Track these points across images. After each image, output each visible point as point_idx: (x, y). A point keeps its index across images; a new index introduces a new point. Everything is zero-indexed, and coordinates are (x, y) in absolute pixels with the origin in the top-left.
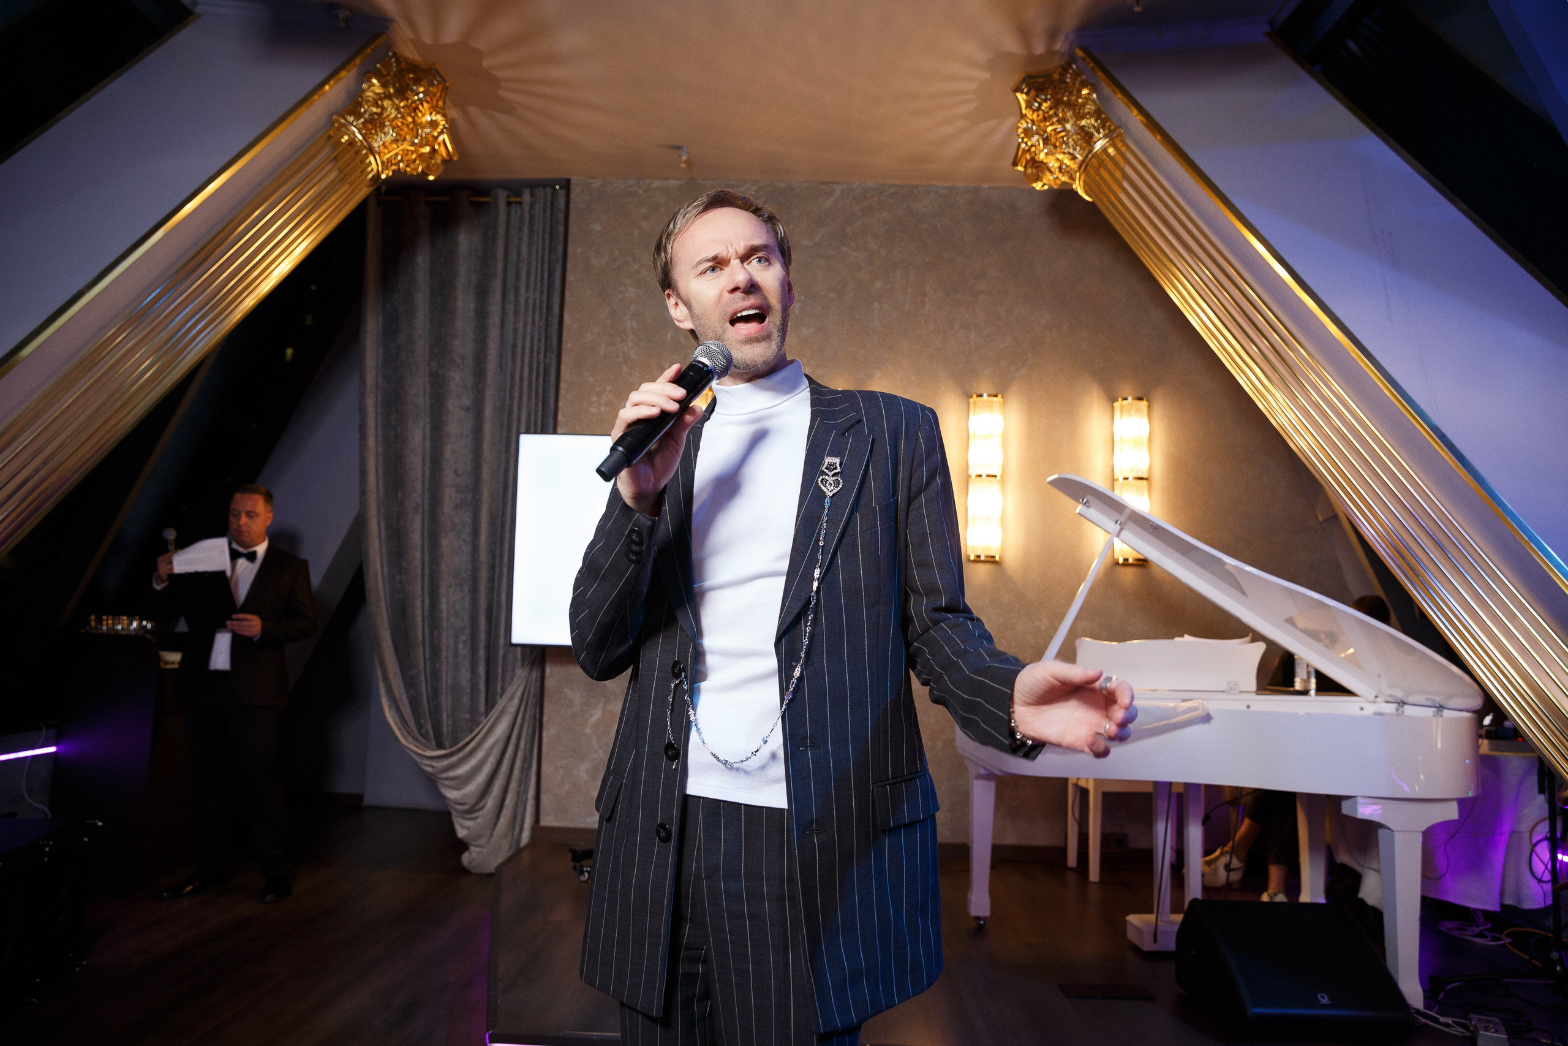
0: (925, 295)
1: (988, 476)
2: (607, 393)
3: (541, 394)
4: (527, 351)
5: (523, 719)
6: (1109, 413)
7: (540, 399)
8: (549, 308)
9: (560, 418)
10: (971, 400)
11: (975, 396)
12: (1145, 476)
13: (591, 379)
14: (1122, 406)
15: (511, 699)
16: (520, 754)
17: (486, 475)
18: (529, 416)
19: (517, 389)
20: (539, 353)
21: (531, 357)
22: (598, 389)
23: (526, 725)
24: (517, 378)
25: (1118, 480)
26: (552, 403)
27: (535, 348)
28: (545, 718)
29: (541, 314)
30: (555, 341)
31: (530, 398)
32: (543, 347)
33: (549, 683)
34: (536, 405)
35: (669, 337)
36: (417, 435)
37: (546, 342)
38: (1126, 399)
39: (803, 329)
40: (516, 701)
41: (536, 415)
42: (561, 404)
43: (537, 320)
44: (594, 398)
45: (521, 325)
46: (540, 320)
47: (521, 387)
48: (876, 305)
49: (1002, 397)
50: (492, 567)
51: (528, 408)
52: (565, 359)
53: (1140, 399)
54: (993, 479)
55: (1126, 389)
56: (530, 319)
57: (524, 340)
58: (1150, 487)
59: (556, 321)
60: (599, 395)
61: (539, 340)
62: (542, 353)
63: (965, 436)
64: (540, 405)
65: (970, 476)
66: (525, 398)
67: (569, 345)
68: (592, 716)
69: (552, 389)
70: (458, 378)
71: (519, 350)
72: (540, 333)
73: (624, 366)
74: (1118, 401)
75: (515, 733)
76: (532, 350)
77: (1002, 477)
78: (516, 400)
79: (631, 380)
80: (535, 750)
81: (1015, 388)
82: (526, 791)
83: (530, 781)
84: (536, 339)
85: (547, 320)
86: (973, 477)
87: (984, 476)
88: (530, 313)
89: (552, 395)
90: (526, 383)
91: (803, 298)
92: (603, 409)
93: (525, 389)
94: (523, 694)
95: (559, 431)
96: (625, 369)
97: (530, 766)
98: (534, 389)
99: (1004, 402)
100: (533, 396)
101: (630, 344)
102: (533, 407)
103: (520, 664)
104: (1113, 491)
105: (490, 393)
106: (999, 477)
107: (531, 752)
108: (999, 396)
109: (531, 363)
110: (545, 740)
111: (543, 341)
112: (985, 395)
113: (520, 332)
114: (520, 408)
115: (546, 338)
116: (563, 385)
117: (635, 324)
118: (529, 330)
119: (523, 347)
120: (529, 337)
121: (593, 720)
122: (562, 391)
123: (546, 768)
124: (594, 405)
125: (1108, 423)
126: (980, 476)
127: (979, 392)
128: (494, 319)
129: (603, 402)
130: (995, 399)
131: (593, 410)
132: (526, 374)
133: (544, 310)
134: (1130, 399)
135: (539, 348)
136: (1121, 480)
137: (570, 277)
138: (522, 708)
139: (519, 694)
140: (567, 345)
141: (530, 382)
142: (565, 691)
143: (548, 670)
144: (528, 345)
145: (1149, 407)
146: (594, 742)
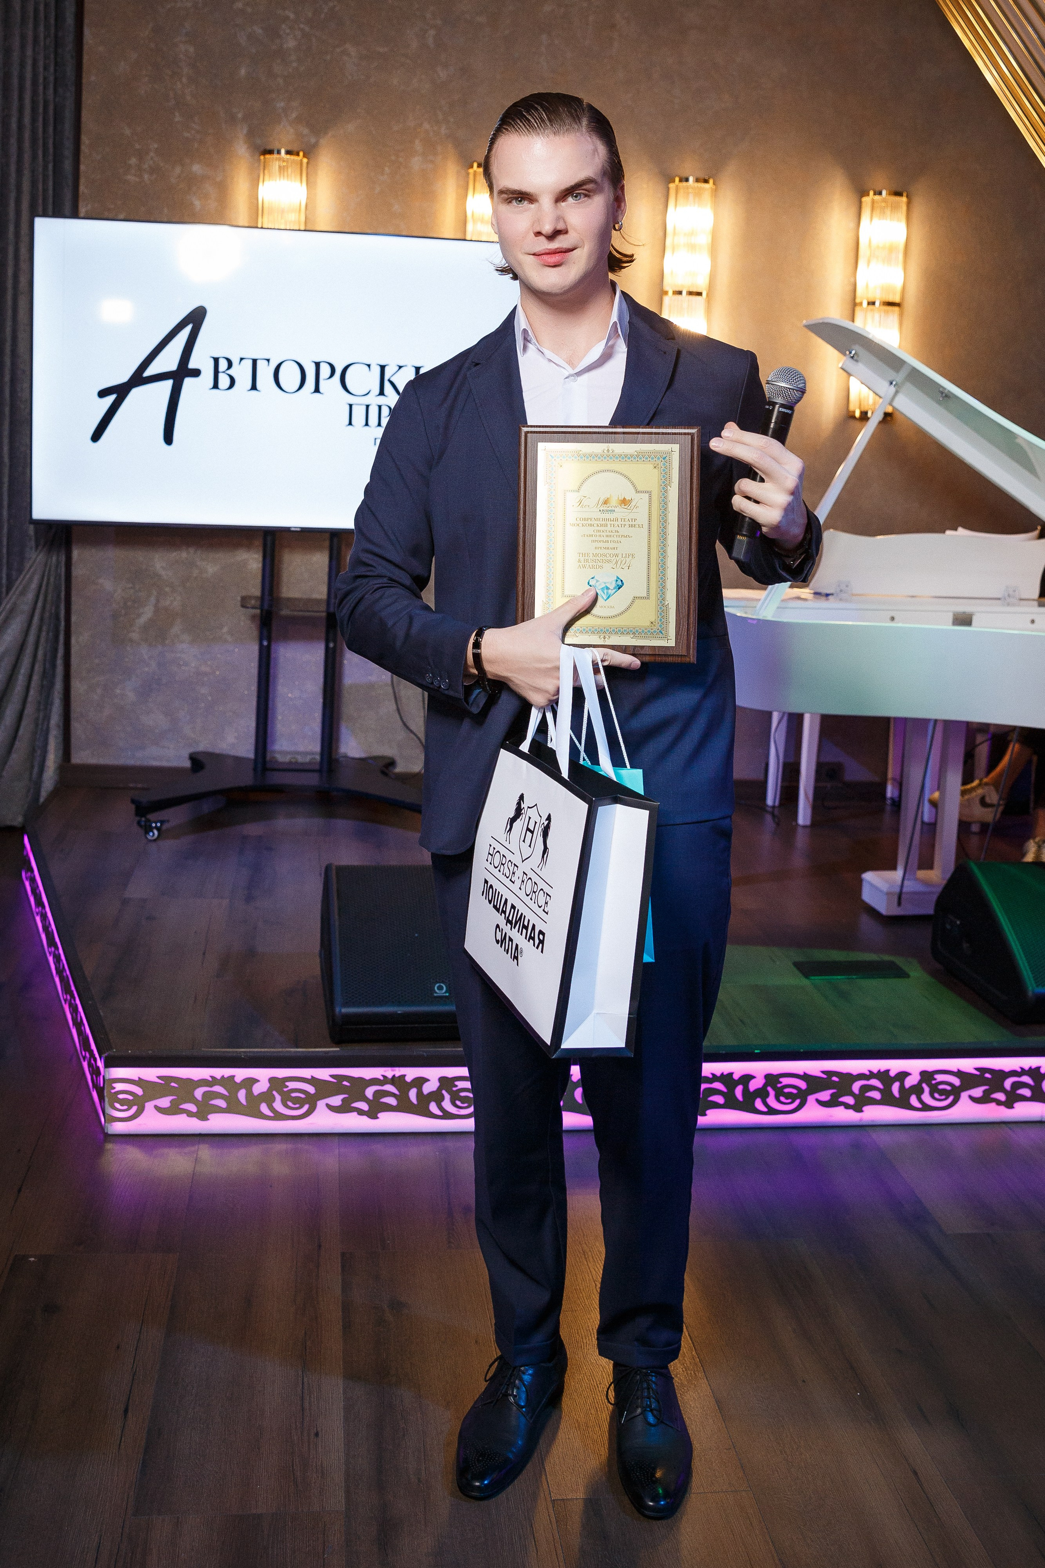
0: (613, 26)
1: (690, 293)
2: (152, 154)
3: (51, 150)
4: (28, 83)
5: (42, 619)
6: (853, 210)
7: (51, 158)
8: (59, 17)
9: (82, 188)
10: (672, 185)
11: (677, 179)
12: (897, 299)
13: (127, 132)
14: (873, 202)
15: (23, 593)
16: (38, 668)
18: (34, 184)
19: (13, 141)
20: (45, 88)
21: (35, 93)
22: (137, 146)
23: (45, 628)
24: (14, 126)
25: (861, 304)
26: (68, 165)
27: (41, 80)
28: (74, 618)
29: (47, 27)
30: (70, 70)
31: (34, 157)
32: (51, 79)
33: (77, 571)
34: (45, 167)
35: (243, 72)
37: (55, 70)
38: (880, 193)
39: (439, 69)
40: (30, 596)
41: (45, 182)
42: (82, 167)
43: (42, 36)
44: (133, 161)
45: (16, 42)
46: (45, 38)
47: (20, 141)
48: (544, 37)
49: (714, 184)
51: (33, 171)
52: (88, 98)
53: (898, 194)
54: (699, 298)
55: (880, 178)
56: (30, 34)
57: (22, 65)
58: (901, 315)
59: (70, 38)
60: (141, 155)
61: (46, 68)
62: (51, 86)
63: (661, 234)
64: (51, 166)
65: (666, 293)
66: (27, 157)
67: (93, 78)
68: (139, 616)
69: (68, 144)
71: (15, 81)
72: (46, 57)
73: (177, 114)
74: (868, 195)
75: (31, 639)
76: (35, 83)
77: (707, 295)
78: (13, 160)
79: (186, 135)
80: (60, 662)
81: (731, 168)
82: (47, 718)
83: (52, 704)
84: (41, 64)
85: (56, 36)
86: (670, 293)
87: (684, 293)
88: (31, 25)
89: (68, 152)
90: (27, 135)
91: (439, 22)
92: (146, 176)
93: (27, 144)
94: (40, 586)
95: (82, 211)
96: (178, 118)
97: (52, 684)
98: (41, 142)
99: (716, 190)
100: (40, 153)
101: (184, 80)
102: (40, 170)
103: (33, 543)
104: (853, 321)
106: (704, 294)
107: (54, 666)
108: (711, 181)
109: (34, 102)
110: (74, 650)
111: (52, 69)
112: (691, 179)
113: (16, 55)
114: (19, 172)
115: (56, 64)
116: (85, 140)
117: (191, 49)
118: (29, 52)
119: (22, 78)
120: (29, 62)
121: (142, 620)
122: (84, 148)
123: (78, 687)
124: (133, 171)
125: (852, 225)
126: (680, 293)
127: (684, 175)
129: (146, 166)
130: (706, 186)
131: (131, 178)
132: (27, 120)
133: (52, 21)
134: (884, 192)
135: (45, 78)
136: (865, 304)
138: (40, 604)
139: (34, 586)
140: (90, 77)
141: (34, 131)
142: (101, 581)
143: (75, 553)
144: (29, 75)
145: (909, 204)
146: (144, 651)
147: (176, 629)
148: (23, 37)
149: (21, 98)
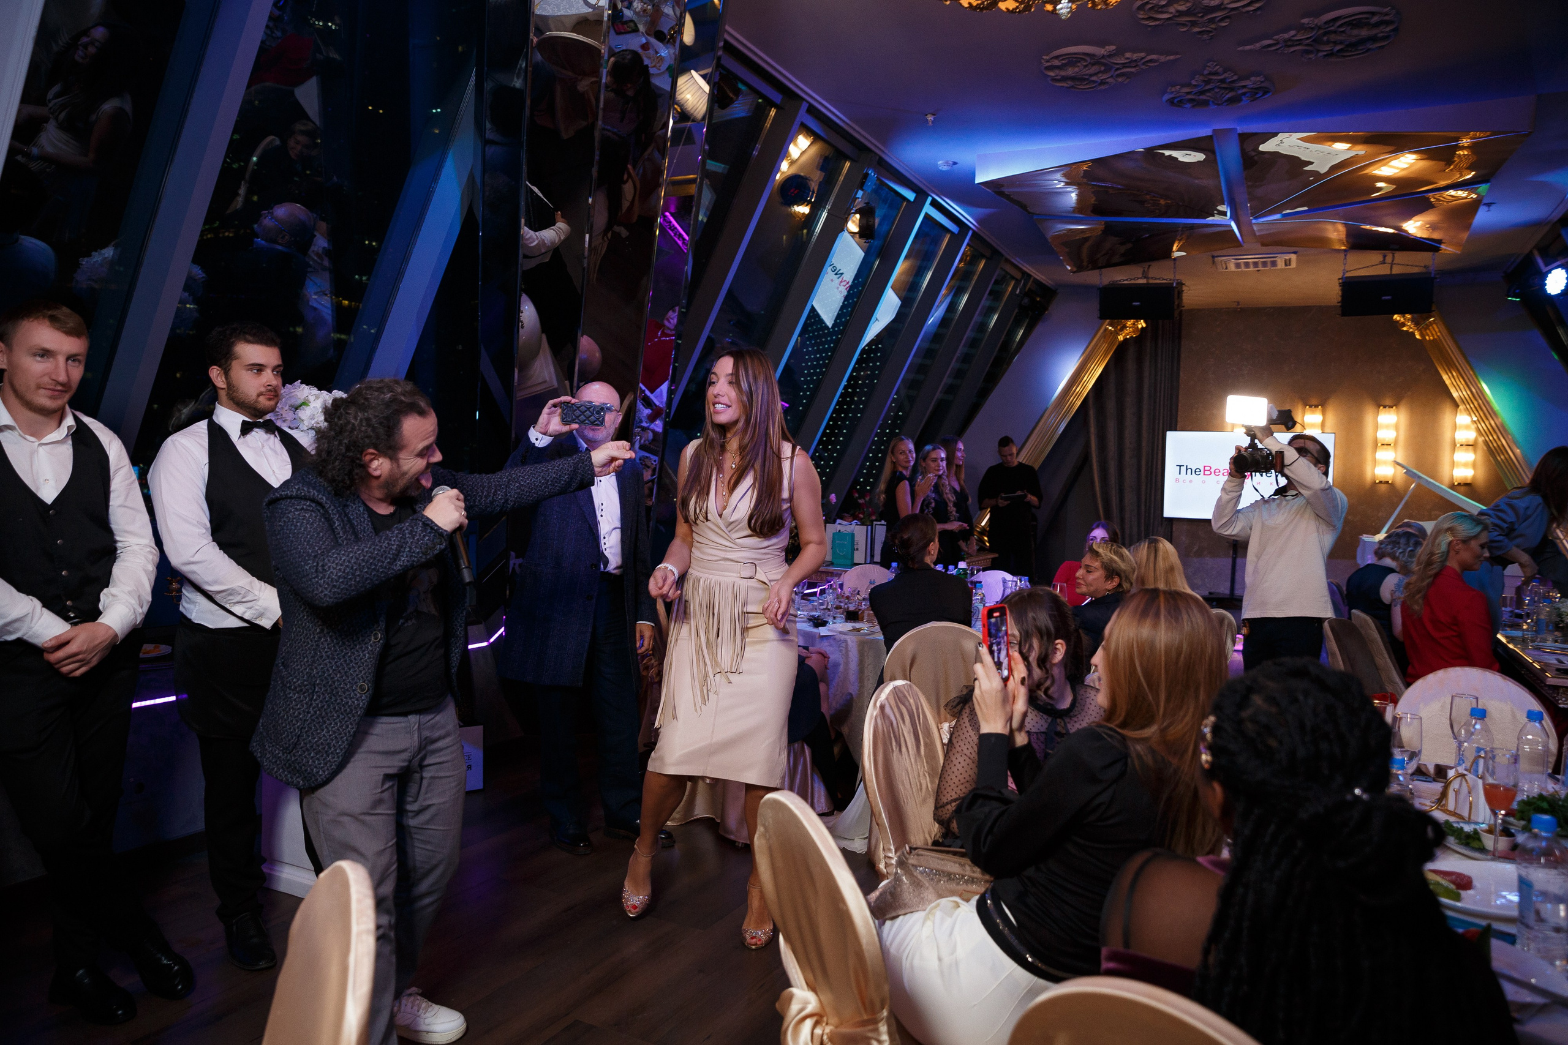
0: (1358, 358)
1: (1387, 444)
3: (1169, 408)
4: (1163, 388)
7: (1169, 410)
8: (1172, 369)
10: (1379, 409)
11: (1382, 407)
12: (1471, 444)
13: (1193, 401)
14: (1461, 410)
17: (1144, 444)
18: (1163, 418)
19: (1157, 406)
20: (1168, 389)
22: (1197, 406)
24: (1158, 401)
25: (1457, 446)
26: (1175, 412)
27: (1166, 387)
29: (1168, 372)
30: (1176, 384)
31: (1164, 410)
32: (1170, 387)
36: (1111, 426)
39: (1296, 377)
41: (1167, 418)
42: (1179, 412)
43: (1166, 374)
44: (1195, 410)
46: (1168, 374)
47: (1160, 405)
48: (1333, 364)
50: (1147, 483)
51: (1164, 415)
52: (1181, 392)
54: (1390, 446)
56: (1163, 374)
57: (1161, 383)
58: (1472, 450)
59: (1175, 375)
60: (1198, 408)
63: (1376, 425)
64: (1169, 413)
65: (1375, 444)
66: (1162, 410)
69: (1175, 406)
70: (1130, 401)
71: (1158, 388)
77: (1394, 444)
78: (1157, 412)
81: (1403, 402)
85: (1171, 374)
86: (1379, 444)
87: (1385, 445)
88: (1163, 371)
89: (1174, 409)
90: (1162, 403)
93: (1162, 406)
98: (1166, 406)
99: (1398, 409)
100: (1166, 409)
102: (1166, 414)
105: (1145, 407)
106: (1392, 444)
108: (1396, 407)
109: (1164, 394)
111: (1170, 383)
112: (1388, 407)
113: (1159, 380)
114: (1159, 414)
116: (1180, 404)
118: (1163, 379)
119: (1161, 387)
120: (1163, 382)
121: (1195, 550)
122: (1180, 407)
125: (1454, 418)
126: (1383, 444)
127: (1385, 405)
128: (1146, 374)
129: (1199, 411)
130: (1394, 408)
131: (1194, 415)
132: (1162, 399)
135: (1168, 386)
137: (1183, 356)
140: (1182, 386)
141: (1164, 402)
144: (1163, 386)
146: (1195, 560)
147: (1205, 553)
148: (1161, 375)
149: (1160, 393)
